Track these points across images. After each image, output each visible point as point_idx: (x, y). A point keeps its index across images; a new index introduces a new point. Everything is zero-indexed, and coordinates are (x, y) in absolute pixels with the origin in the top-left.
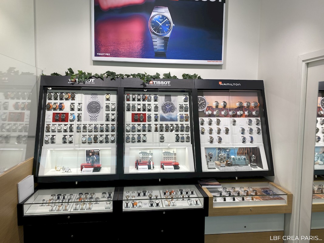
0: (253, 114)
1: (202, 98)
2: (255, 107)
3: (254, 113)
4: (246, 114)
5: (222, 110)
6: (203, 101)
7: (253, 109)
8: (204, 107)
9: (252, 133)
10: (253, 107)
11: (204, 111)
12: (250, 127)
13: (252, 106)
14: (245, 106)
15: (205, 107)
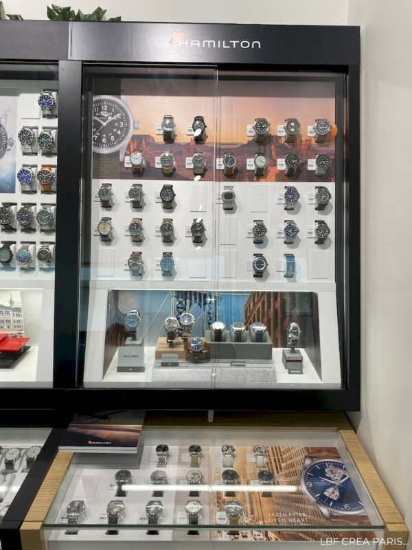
0: (309, 168)
1: (114, 103)
2: (321, 139)
3: (312, 165)
4: (279, 168)
5: (187, 150)
6: (118, 116)
7: (309, 147)
8: (119, 139)
9: (295, 241)
10: (313, 142)
11: (117, 154)
12: (290, 217)
13: (309, 135)
14: (279, 134)
15: (123, 139)
